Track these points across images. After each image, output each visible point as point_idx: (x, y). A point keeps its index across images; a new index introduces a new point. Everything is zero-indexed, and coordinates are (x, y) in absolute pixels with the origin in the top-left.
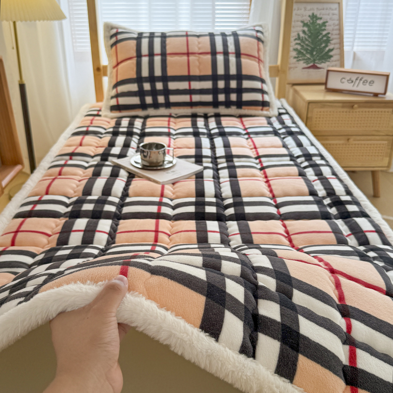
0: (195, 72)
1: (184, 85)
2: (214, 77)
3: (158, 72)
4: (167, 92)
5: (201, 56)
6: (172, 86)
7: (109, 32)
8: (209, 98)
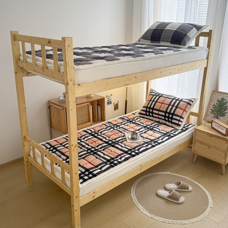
0: (161, 109)
1: (157, 112)
2: (166, 112)
3: (152, 107)
4: (152, 113)
5: (166, 105)
6: (154, 111)
7: (151, 91)
8: (163, 118)
